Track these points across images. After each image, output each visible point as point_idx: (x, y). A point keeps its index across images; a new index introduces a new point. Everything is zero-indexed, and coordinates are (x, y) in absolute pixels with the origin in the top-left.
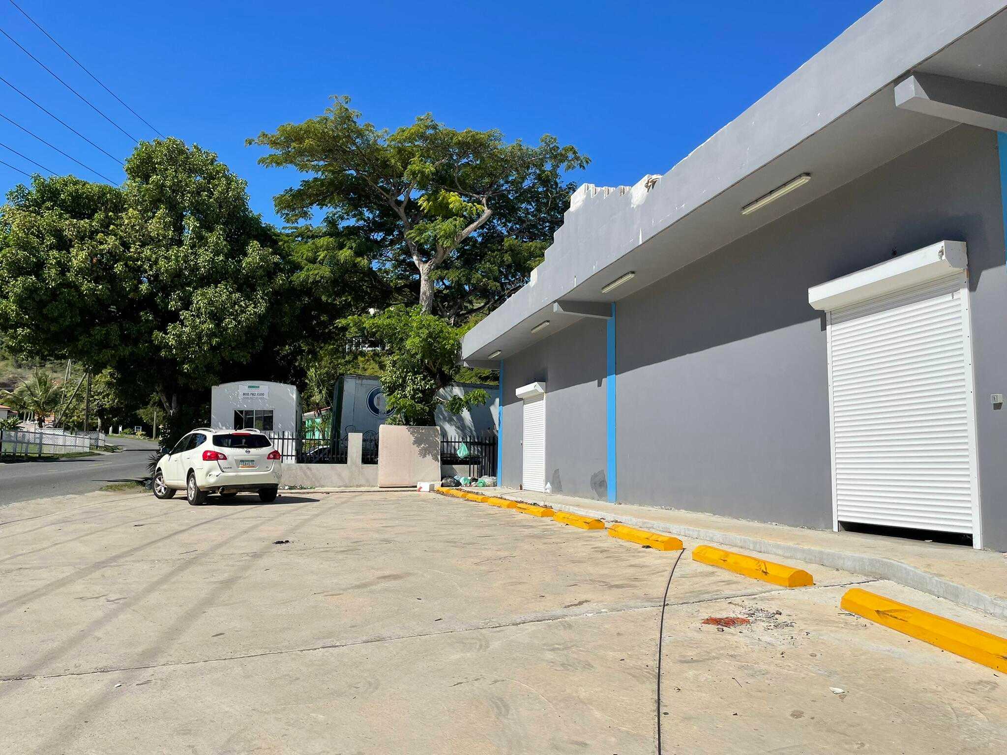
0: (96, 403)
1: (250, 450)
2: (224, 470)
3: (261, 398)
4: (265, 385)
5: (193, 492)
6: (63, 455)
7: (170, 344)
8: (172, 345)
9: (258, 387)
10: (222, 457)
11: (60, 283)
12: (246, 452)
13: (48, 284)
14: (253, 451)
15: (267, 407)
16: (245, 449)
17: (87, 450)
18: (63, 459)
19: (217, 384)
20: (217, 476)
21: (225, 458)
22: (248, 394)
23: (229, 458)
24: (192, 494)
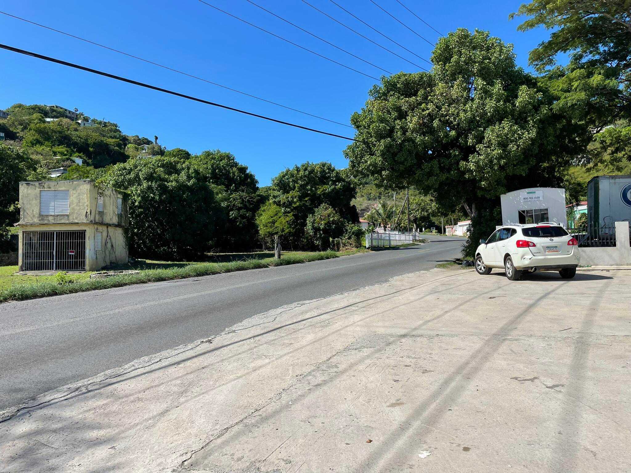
0: (412, 215)
1: (553, 238)
2: (535, 254)
3: (537, 200)
4: (540, 190)
5: (511, 271)
6: (401, 246)
7: (471, 168)
8: (473, 169)
9: (535, 192)
10: (532, 244)
11: (404, 140)
12: (550, 240)
13: (397, 141)
14: (556, 239)
15: (543, 206)
16: (549, 238)
17: (411, 242)
18: (402, 248)
19: (505, 193)
20: (530, 259)
21: (534, 245)
22: (527, 198)
23: (538, 246)
24: (510, 272)
